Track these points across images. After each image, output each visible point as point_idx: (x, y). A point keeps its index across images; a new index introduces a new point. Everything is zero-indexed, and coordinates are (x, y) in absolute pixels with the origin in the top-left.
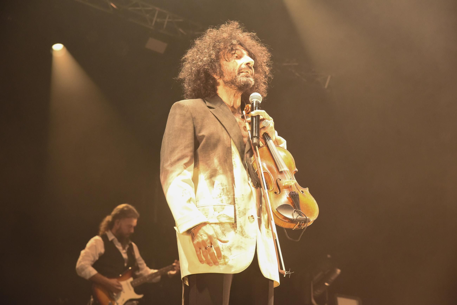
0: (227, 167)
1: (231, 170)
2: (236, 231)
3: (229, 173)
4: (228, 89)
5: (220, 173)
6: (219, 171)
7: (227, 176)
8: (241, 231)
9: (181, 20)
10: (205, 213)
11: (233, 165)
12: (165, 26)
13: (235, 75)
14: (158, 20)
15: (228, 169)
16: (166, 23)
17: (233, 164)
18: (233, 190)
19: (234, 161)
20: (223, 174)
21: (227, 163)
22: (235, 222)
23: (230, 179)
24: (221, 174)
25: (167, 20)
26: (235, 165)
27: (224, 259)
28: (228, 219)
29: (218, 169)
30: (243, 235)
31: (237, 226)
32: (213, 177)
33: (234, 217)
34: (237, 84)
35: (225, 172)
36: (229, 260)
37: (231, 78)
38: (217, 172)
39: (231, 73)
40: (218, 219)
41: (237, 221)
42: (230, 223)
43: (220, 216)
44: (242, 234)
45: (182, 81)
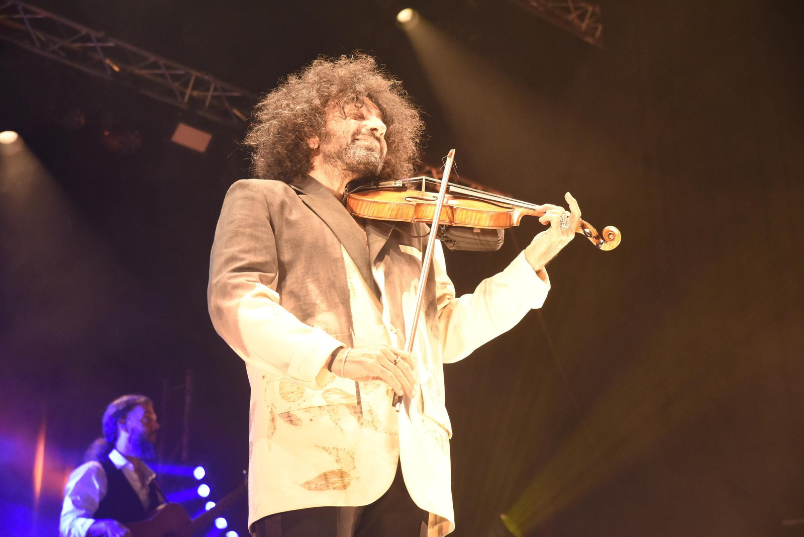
0: (336, 296)
1: (346, 302)
2: (362, 421)
3: (341, 308)
4: (329, 169)
5: (322, 310)
6: (321, 306)
7: (338, 315)
8: (371, 421)
9: (236, 94)
10: (298, 388)
11: (349, 291)
12: (207, 104)
13: (348, 143)
14: (195, 93)
15: (337, 300)
16: (209, 99)
17: (350, 288)
18: (350, 341)
19: (351, 283)
20: (328, 311)
21: (335, 289)
22: (359, 403)
23: (344, 319)
24: (324, 311)
25: (210, 93)
26: (353, 289)
27: (342, 477)
28: (344, 398)
29: (318, 302)
30: (376, 428)
31: (363, 411)
32: (309, 319)
33: (355, 394)
34: (348, 161)
35: (331, 306)
36: (351, 480)
37: (339, 148)
38: (315, 308)
39: (339, 137)
40: (325, 398)
41: (362, 400)
42: (348, 406)
43: (329, 393)
44: (374, 425)
45: (252, 149)
